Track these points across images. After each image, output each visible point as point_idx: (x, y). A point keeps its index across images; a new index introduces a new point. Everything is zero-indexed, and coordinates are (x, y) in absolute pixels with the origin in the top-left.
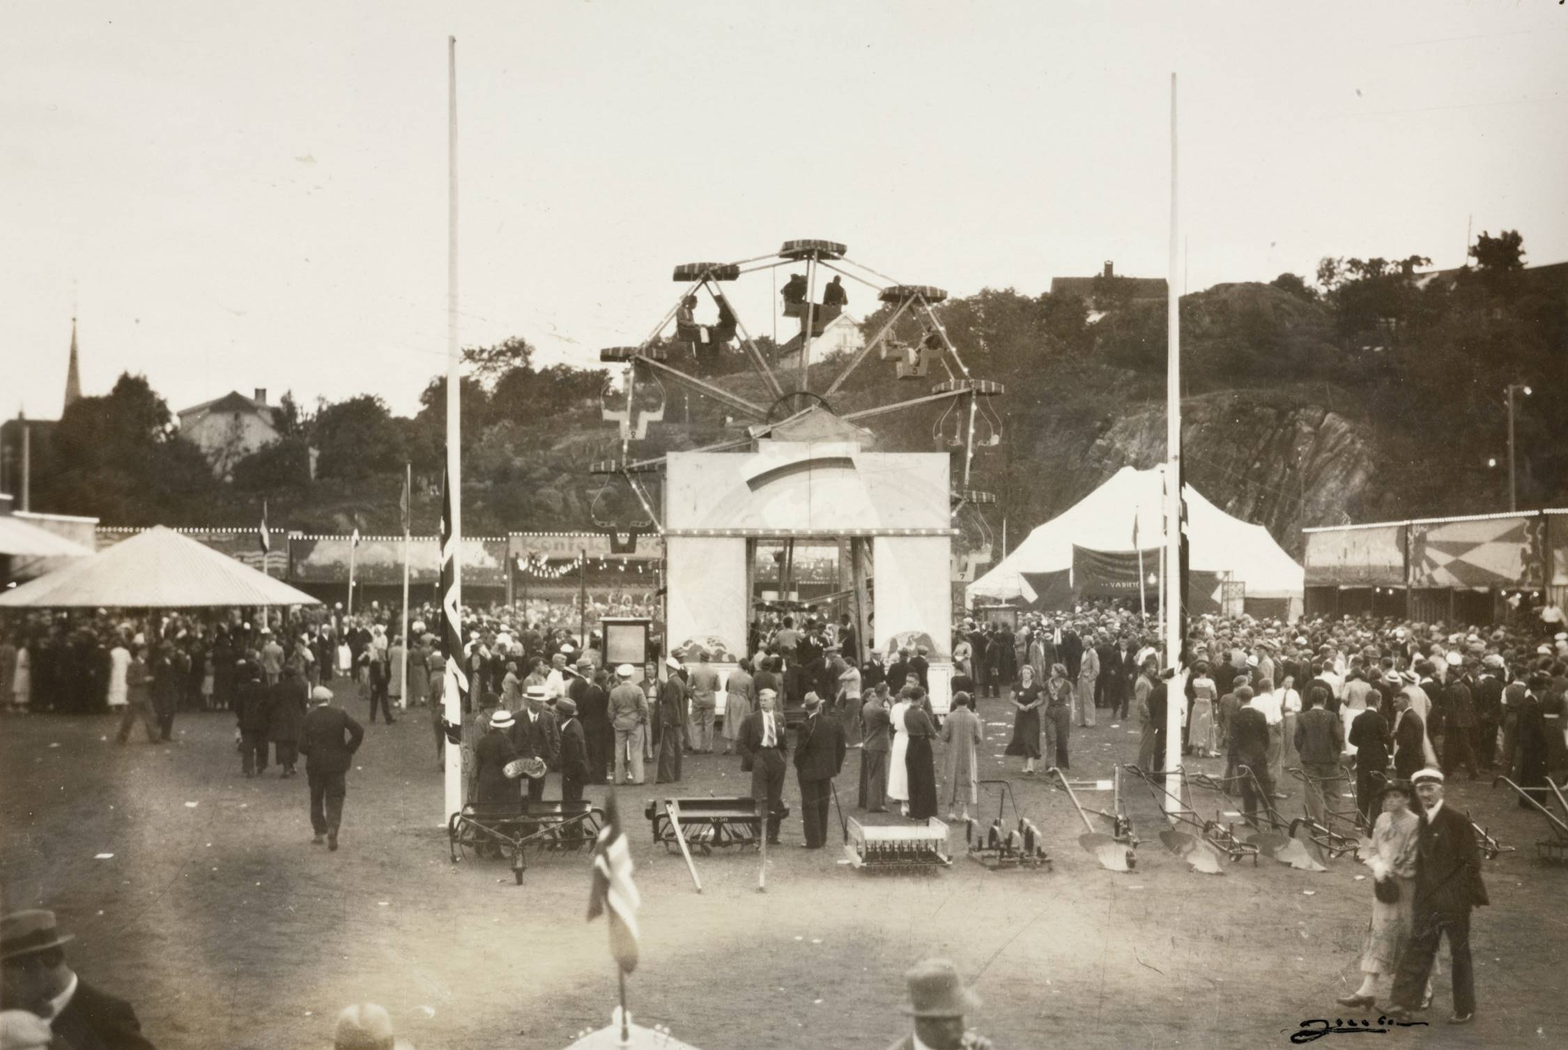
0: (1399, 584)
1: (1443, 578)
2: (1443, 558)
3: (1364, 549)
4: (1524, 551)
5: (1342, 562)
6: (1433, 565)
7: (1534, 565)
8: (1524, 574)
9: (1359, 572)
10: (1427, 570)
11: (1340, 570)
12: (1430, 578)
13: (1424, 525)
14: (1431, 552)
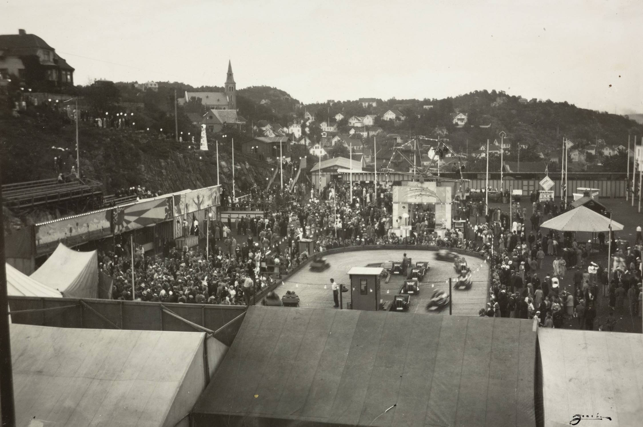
0: (109, 235)
1: (133, 226)
2: (132, 219)
3: (85, 225)
4: (166, 209)
5: (68, 234)
6: (128, 222)
7: (169, 212)
8: (166, 216)
9: (81, 237)
10: (125, 224)
11: (67, 240)
12: (127, 228)
13: (123, 207)
14: (126, 218)
